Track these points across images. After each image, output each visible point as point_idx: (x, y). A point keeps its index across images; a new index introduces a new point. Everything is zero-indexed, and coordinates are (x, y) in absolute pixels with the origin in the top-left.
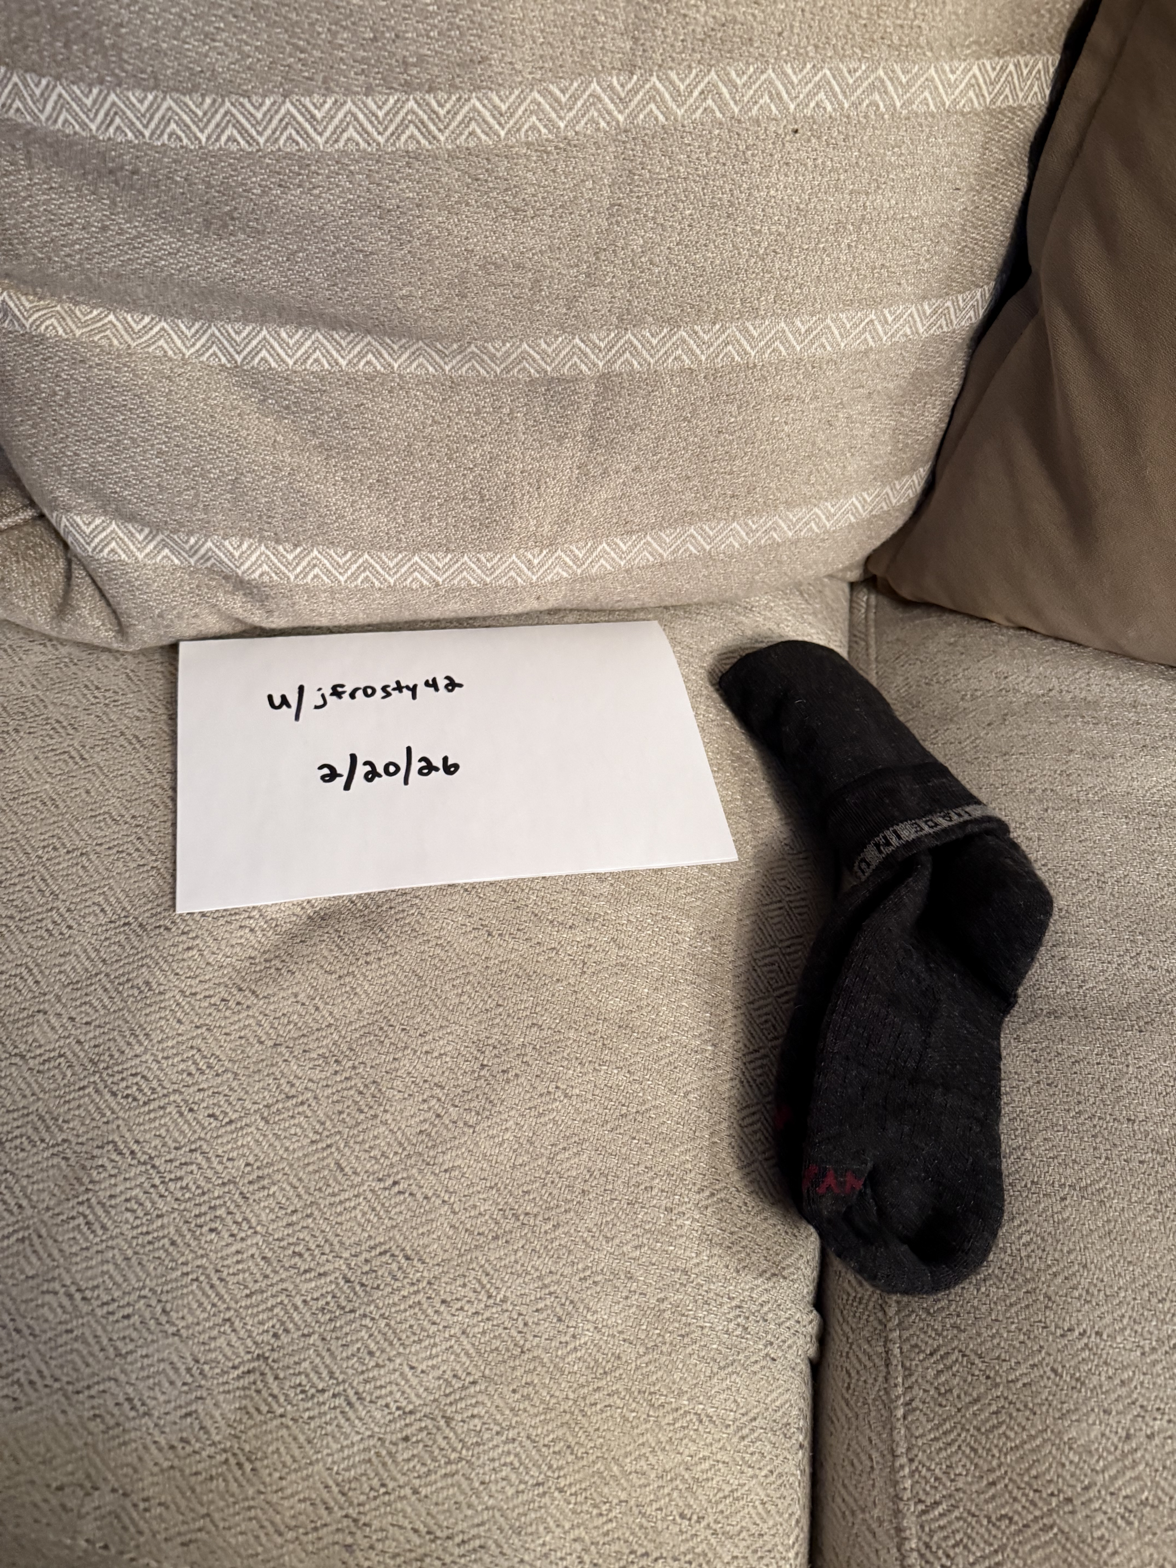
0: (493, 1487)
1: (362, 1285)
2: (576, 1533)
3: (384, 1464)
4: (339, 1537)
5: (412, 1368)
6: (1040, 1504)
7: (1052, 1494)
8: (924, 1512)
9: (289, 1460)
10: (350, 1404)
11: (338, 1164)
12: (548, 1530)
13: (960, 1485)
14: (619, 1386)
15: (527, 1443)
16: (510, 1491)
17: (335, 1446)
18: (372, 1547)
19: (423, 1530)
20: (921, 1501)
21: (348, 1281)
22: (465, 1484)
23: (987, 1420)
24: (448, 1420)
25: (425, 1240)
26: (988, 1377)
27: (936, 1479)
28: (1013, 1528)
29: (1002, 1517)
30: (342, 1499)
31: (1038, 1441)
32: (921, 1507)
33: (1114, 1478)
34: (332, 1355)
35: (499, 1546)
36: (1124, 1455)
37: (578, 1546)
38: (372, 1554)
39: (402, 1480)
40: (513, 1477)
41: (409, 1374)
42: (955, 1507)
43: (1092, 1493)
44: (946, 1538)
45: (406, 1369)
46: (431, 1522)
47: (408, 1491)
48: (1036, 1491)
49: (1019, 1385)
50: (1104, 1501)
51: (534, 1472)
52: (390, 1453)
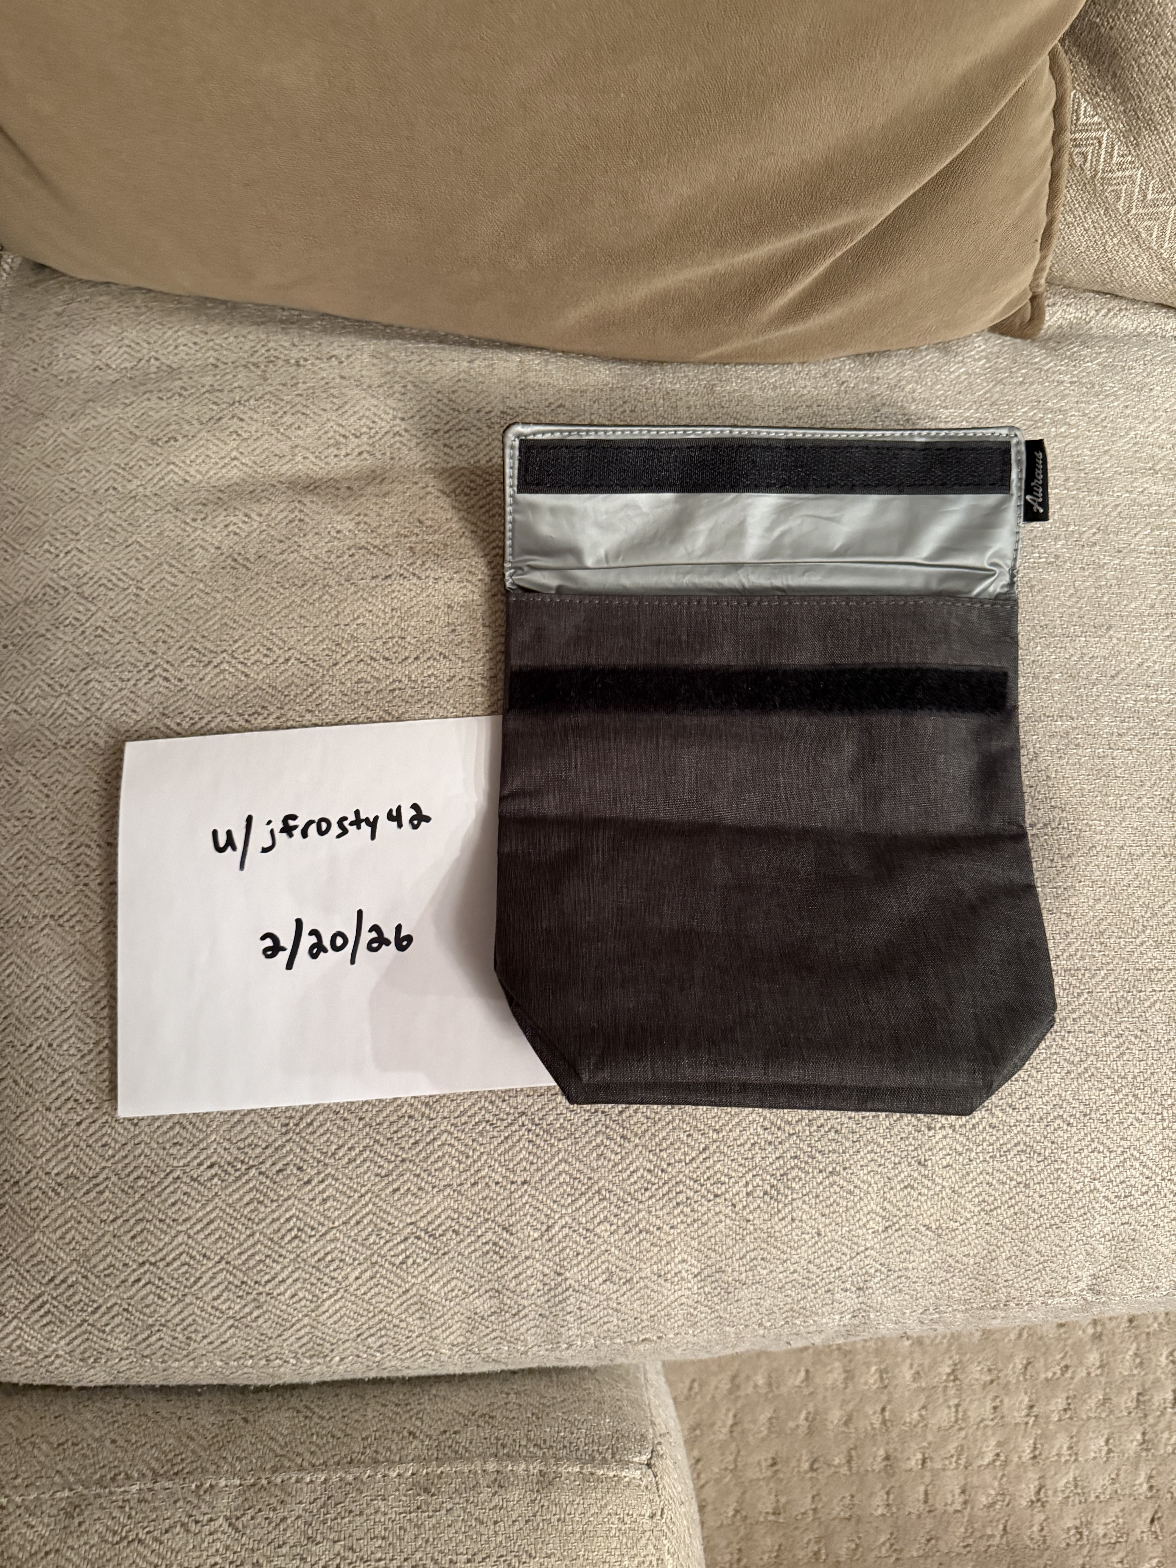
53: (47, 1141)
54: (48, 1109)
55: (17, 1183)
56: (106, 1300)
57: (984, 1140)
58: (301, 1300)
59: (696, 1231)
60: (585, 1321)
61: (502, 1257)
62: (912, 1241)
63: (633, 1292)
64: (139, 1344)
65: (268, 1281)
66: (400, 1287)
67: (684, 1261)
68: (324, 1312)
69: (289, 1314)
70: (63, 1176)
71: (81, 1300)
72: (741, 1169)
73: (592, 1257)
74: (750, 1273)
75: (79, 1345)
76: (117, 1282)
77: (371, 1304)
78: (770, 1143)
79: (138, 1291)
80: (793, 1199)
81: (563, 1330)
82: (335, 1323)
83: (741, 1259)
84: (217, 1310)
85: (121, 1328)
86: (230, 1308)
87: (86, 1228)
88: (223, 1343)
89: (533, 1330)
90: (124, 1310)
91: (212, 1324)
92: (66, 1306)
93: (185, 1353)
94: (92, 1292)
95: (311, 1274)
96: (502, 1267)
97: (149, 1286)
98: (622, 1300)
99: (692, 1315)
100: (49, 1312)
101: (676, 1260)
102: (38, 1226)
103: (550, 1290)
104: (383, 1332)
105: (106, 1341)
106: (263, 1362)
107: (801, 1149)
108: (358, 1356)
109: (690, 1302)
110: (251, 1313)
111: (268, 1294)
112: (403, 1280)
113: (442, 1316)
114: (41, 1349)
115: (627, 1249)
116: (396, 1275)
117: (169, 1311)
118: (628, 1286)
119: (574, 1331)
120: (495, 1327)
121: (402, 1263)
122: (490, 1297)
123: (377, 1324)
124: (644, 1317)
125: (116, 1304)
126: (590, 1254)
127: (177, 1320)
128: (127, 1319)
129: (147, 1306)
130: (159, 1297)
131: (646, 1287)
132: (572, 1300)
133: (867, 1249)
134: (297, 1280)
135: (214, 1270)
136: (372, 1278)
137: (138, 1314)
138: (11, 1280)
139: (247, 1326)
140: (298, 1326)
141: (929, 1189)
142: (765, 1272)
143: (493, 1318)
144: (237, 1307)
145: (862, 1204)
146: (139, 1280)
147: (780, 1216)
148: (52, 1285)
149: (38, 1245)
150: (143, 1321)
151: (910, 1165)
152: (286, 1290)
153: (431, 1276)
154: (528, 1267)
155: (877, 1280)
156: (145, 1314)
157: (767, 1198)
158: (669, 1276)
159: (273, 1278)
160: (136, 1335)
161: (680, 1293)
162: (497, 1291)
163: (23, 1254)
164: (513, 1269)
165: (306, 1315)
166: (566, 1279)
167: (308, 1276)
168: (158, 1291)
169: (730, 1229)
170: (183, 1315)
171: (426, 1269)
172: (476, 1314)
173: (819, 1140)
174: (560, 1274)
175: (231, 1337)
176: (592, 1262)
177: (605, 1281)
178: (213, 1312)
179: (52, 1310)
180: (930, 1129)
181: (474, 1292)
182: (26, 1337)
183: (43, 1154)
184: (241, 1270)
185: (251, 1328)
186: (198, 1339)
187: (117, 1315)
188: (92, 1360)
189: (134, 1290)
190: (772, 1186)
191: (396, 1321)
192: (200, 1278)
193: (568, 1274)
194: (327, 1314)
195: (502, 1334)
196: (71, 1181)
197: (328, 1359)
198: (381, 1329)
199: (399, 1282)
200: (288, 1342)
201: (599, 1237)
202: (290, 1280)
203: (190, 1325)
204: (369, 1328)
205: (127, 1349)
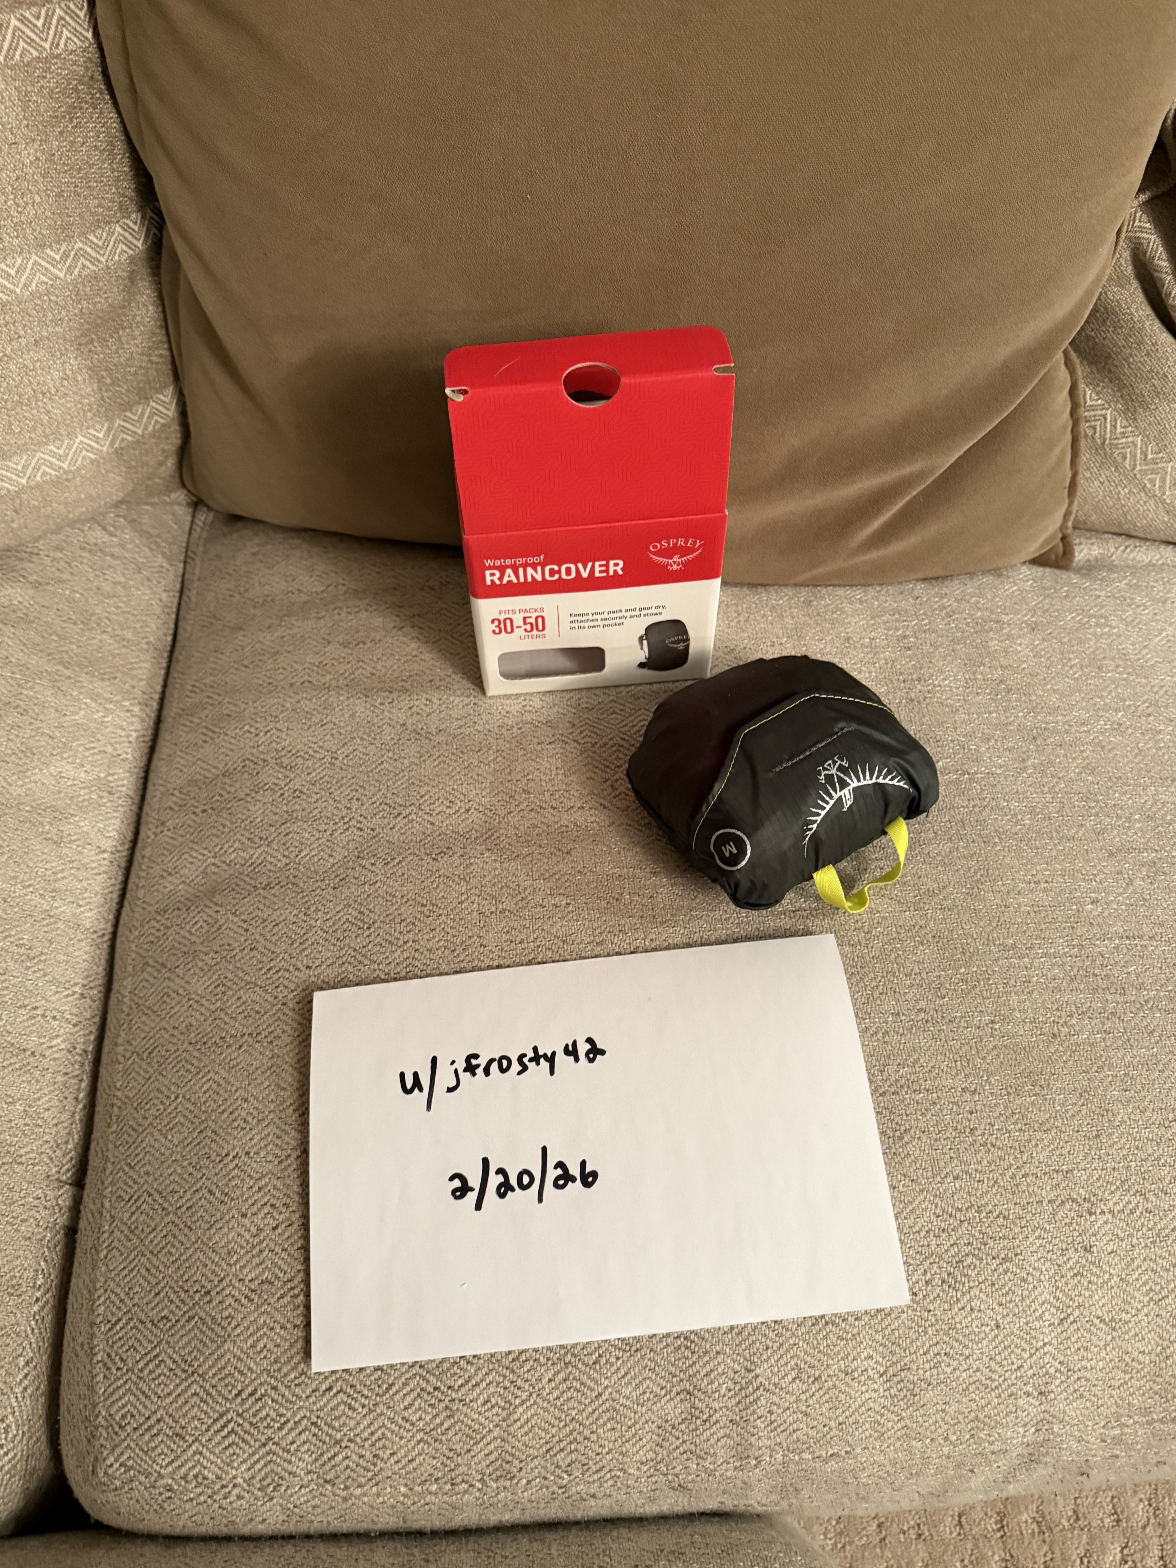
6: (188, 1301)
7: (197, 1291)
8: (110, 1329)
13: (136, 1301)
20: (109, 1321)
23: (159, 1243)
26: (163, 1209)
27: (122, 1301)
28: (169, 1324)
29: (162, 1318)
31: (191, 1252)
32: (109, 1326)
33: (243, 1267)
36: (254, 1247)
42: (131, 1319)
43: (224, 1283)
44: (123, 1345)
48: (187, 1291)
49: (184, 1208)
50: (234, 1287)
53: (242, 1247)
54: (244, 1216)
55: (208, 1292)
56: (294, 1414)
57: (1143, 1225)
58: (493, 1407)
59: (880, 1323)
60: (775, 1429)
61: (693, 1353)
62: (1088, 1336)
63: (821, 1392)
64: (323, 1465)
65: (462, 1385)
66: (592, 1390)
67: (870, 1357)
68: (515, 1421)
69: (481, 1424)
70: (256, 1282)
71: (268, 1415)
72: (918, 1256)
73: (782, 1351)
74: (935, 1371)
75: (260, 1470)
76: (308, 1393)
77: (562, 1411)
78: (943, 1230)
79: (329, 1401)
80: (971, 1288)
81: (753, 1439)
82: (526, 1434)
83: (925, 1354)
84: (407, 1421)
85: (306, 1447)
86: (420, 1419)
87: (278, 1334)
88: (410, 1461)
89: (723, 1441)
90: (313, 1424)
91: (401, 1438)
92: (251, 1424)
93: (370, 1474)
94: (281, 1405)
95: (505, 1377)
96: (694, 1363)
97: (341, 1395)
98: (811, 1402)
99: (879, 1424)
100: (233, 1430)
101: (863, 1357)
102: (229, 1336)
103: (740, 1390)
104: (573, 1447)
105: (290, 1462)
106: (448, 1487)
107: (973, 1236)
108: (545, 1478)
109: (877, 1408)
110: (442, 1424)
111: (461, 1401)
112: (596, 1382)
113: (634, 1425)
114: (219, 1478)
115: (815, 1342)
116: (589, 1377)
117: (358, 1423)
118: (817, 1385)
119: (765, 1442)
120: (685, 1438)
121: (595, 1363)
122: (682, 1400)
123: (567, 1436)
124: (833, 1424)
125: (305, 1417)
126: (779, 1348)
127: (366, 1435)
128: (314, 1435)
129: (337, 1418)
130: (350, 1408)
131: (834, 1386)
132: (763, 1402)
133: (1045, 1345)
134: (491, 1383)
135: (407, 1376)
136: (565, 1380)
137: (326, 1428)
138: (195, 1398)
139: (436, 1441)
140: (489, 1439)
141: (1098, 1277)
142: (949, 1370)
143: (683, 1426)
144: (428, 1419)
145: (1036, 1293)
146: (330, 1389)
147: (960, 1306)
148: (239, 1400)
149: (228, 1356)
150: (330, 1436)
151: (1076, 1250)
152: (478, 1396)
153: (623, 1377)
154: (719, 1364)
155: (1058, 1382)
156: (333, 1428)
157: (945, 1286)
158: (856, 1374)
159: (467, 1382)
160: (322, 1455)
161: (867, 1396)
162: (689, 1393)
163: (210, 1367)
164: (705, 1365)
165: (497, 1426)
166: (757, 1376)
167: (501, 1379)
168: (349, 1401)
169: (913, 1320)
170: (373, 1428)
171: (619, 1369)
172: (667, 1421)
173: (989, 1226)
174: (750, 1371)
175: (420, 1454)
176: (782, 1356)
177: (794, 1379)
178: (403, 1424)
179: (236, 1428)
180: (1090, 1214)
181: (665, 1395)
182: (205, 1463)
183: (238, 1261)
184: (434, 1375)
185: (441, 1442)
186: (385, 1457)
187: (304, 1431)
188: (271, 1488)
189: (325, 1400)
190: (949, 1274)
191: (587, 1433)
192: (393, 1384)
193: (758, 1371)
194: (519, 1424)
195: (692, 1447)
196: (265, 1286)
197: (515, 1481)
198: (571, 1443)
199: (592, 1385)
200: (476, 1459)
201: (787, 1330)
202: (484, 1384)
203: (379, 1439)
204: (561, 1441)
205: (309, 1472)
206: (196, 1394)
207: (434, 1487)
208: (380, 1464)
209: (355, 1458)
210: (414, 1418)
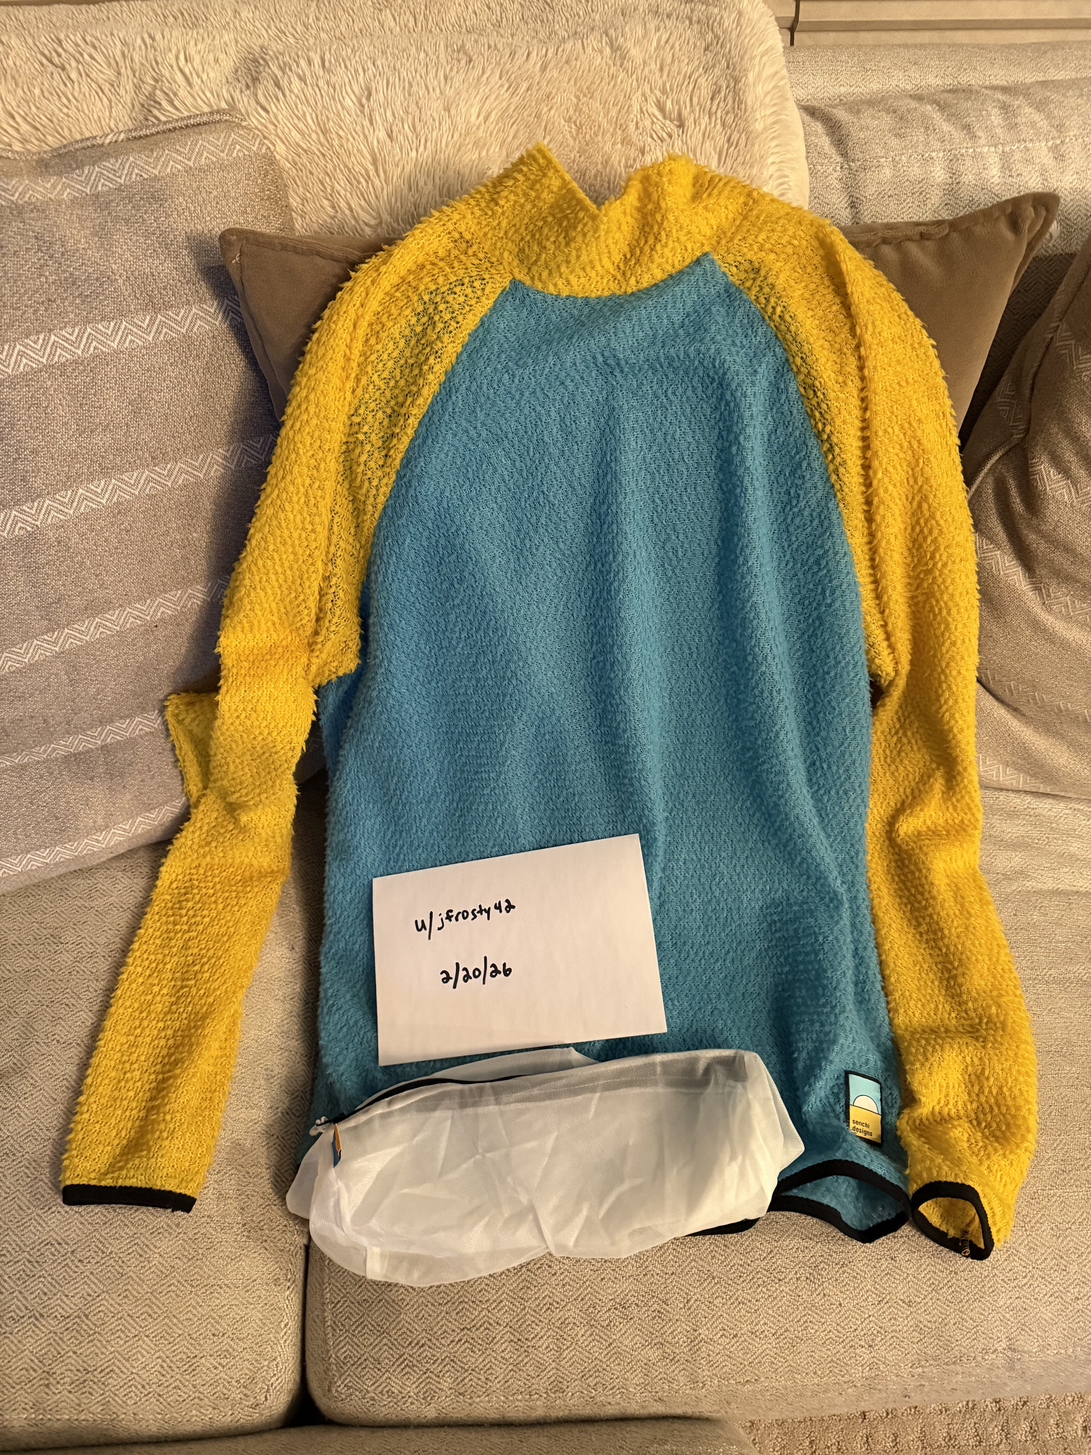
0: (113, 1343)
1: (37, 1262)
2: (157, 1354)
3: (58, 1344)
4: (42, 1382)
5: (66, 1296)
8: (334, 1307)
9: (10, 1353)
10: (37, 1319)
11: (19, 1206)
12: (143, 1356)
14: (174, 1281)
15: (128, 1318)
16: (122, 1342)
17: (33, 1341)
18: (58, 1383)
19: (81, 1369)
20: (333, 1302)
21: (30, 1262)
22: (99, 1345)
24: (86, 1316)
25: (68, 1233)
27: (340, 1290)
30: (40, 1364)
32: (333, 1305)
34: (26, 1299)
35: (119, 1368)
37: (160, 1360)
38: (59, 1386)
39: (67, 1349)
40: (122, 1335)
41: (65, 1299)
44: (342, 1316)
45: (63, 1297)
46: (85, 1365)
47: (71, 1354)
51: (133, 1330)
52: (60, 1338)
56: (441, 1355)
59: (770, 1303)
60: (712, 1365)
61: (663, 1320)
62: (896, 1311)
63: (738, 1344)
64: (458, 1384)
65: (533, 1338)
66: (606, 1342)
68: (564, 1358)
69: (545, 1360)
71: (426, 1356)
72: (792, 1263)
74: (804, 1332)
75: (423, 1388)
76: (448, 1342)
77: (590, 1354)
79: (460, 1347)
80: (823, 1282)
81: (700, 1371)
82: (570, 1367)
84: (504, 1359)
85: (448, 1374)
86: (511, 1358)
88: (506, 1382)
89: (682, 1372)
90: (452, 1360)
91: (501, 1368)
92: (417, 1361)
93: (484, 1390)
95: (557, 1333)
96: (664, 1327)
97: (466, 1344)
98: (732, 1350)
101: (761, 1323)
103: (691, 1342)
105: (439, 1383)
106: (528, 1397)
108: (582, 1392)
110: (522, 1361)
111: (532, 1347)
113: (631, 1362)
115: (733, 1314)
117: (477, 1360)
118: (735, 1340)
120: (661, 1370)
121: (608, 1325)
122: (658, 1348)
123: (593, 1368)
124: (746, 1363)
125: (447, 1357)
126: (712, 1318)
128: (453, 1367)
129: (465, 1357)
130: (472, 1351)
131: (746, 1340)
132: (704, 1349)
133: (870, 1316)
134: (549, 1337)
137: (459, 1363)
140: (549, 1368)
143: (659, 1364)
145: (863, 1285)
147: (817, 1293)
148: (410, 1347)
149: (403, 1322)
150: (462, 1367)
153: (624, 1334)
155: (879, 1339)
156: (463, 1363)
157: (808, 1281)
158: (758, 1334)
159: (536, 1336)
160: (457, 1378)
162: (662, 1344)
163: (393, 1329)
165: (554, 1361)
168: (471, 1347)
169: (790, 1302)
170: (485, 1363)
171: (621, 1329)
172: (650, 1360)
175: (511, 1378)
176: (714, 1323)
177: (722, 1336)
178: (501, 1360)
179: (409, 1364)
181: (648, 1345)
182: (392, 1384)
184: (517, 1332)
185: (523, 1370)
186: (492, 1380)
187: (447, 1365)
188: (429, 1398)
189: (457, 1347)
190: (810, 1274)
192: (495, 1338)
194: (565, 1361)
195: (665, 1376)
197: (565, 1393)
198: (596, 1372)
200: (543, 1380)
201: (717, 1307)
202: (545, 1337)
203: (488, 1370)
204: (590, 1371)
205: (450, 1389)
206: (386, 1344)
207: (520, 1397)
208: (490, 1384)
209: (475, 1380)
210: (507, 1357)
